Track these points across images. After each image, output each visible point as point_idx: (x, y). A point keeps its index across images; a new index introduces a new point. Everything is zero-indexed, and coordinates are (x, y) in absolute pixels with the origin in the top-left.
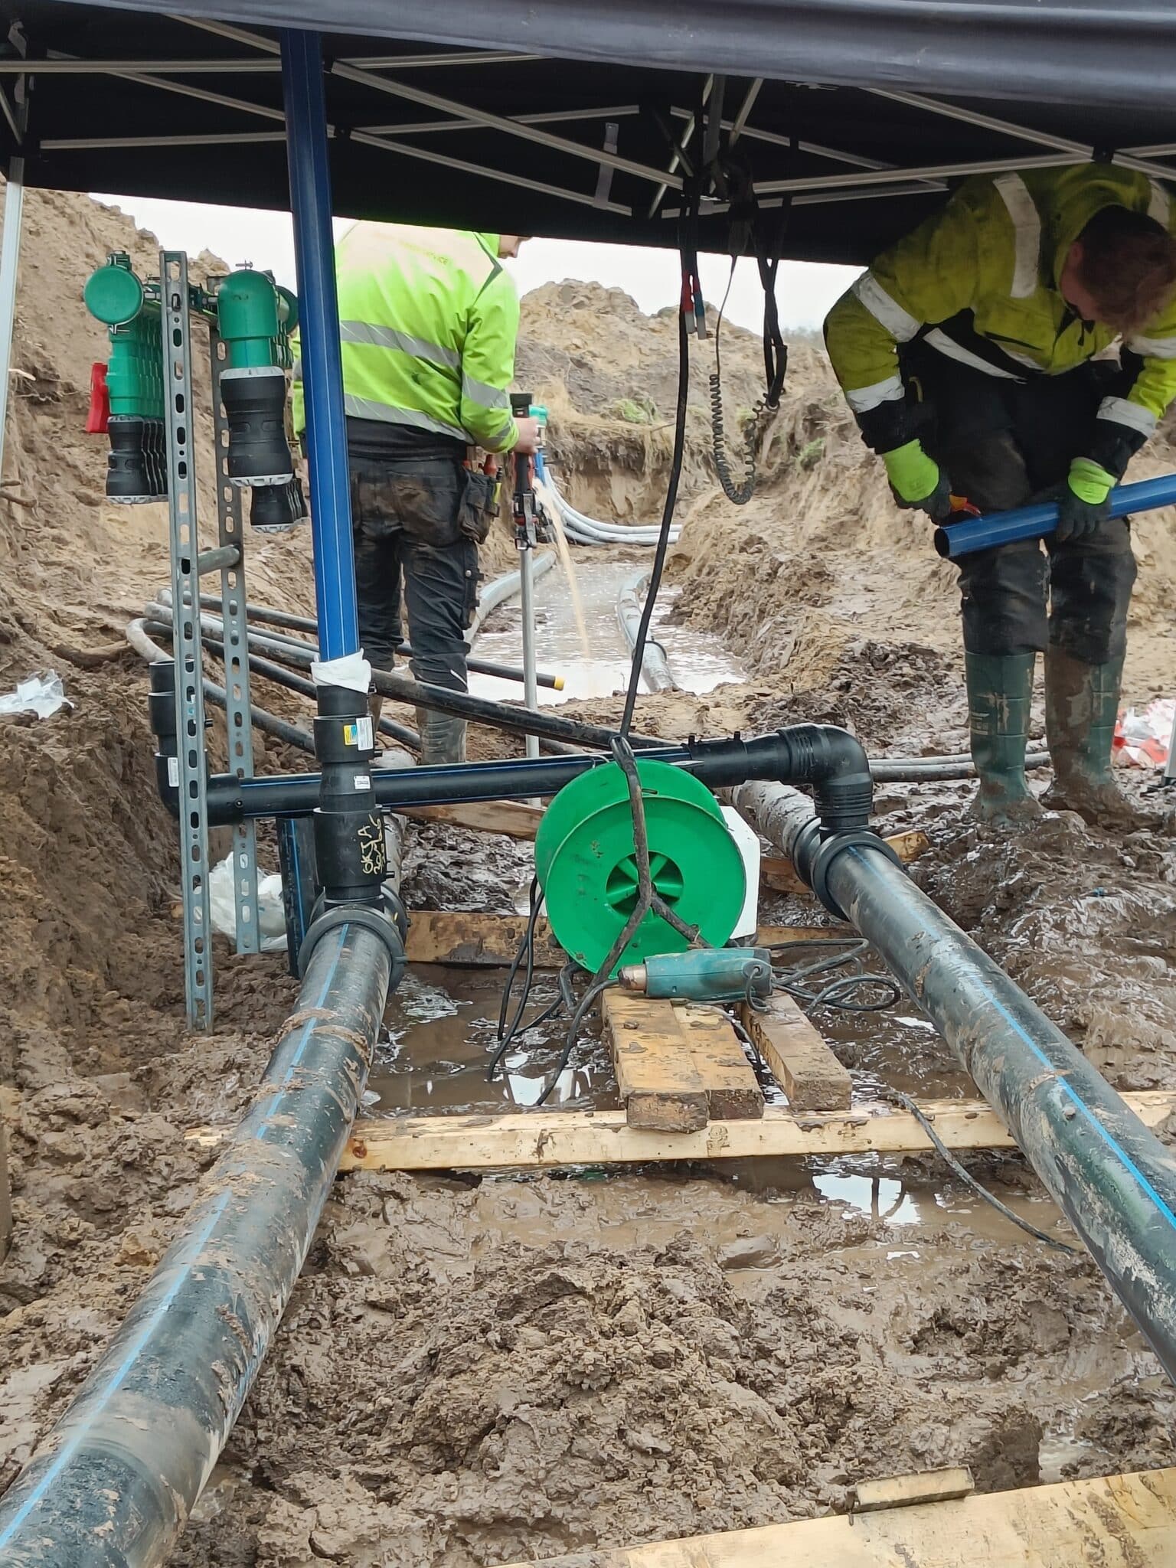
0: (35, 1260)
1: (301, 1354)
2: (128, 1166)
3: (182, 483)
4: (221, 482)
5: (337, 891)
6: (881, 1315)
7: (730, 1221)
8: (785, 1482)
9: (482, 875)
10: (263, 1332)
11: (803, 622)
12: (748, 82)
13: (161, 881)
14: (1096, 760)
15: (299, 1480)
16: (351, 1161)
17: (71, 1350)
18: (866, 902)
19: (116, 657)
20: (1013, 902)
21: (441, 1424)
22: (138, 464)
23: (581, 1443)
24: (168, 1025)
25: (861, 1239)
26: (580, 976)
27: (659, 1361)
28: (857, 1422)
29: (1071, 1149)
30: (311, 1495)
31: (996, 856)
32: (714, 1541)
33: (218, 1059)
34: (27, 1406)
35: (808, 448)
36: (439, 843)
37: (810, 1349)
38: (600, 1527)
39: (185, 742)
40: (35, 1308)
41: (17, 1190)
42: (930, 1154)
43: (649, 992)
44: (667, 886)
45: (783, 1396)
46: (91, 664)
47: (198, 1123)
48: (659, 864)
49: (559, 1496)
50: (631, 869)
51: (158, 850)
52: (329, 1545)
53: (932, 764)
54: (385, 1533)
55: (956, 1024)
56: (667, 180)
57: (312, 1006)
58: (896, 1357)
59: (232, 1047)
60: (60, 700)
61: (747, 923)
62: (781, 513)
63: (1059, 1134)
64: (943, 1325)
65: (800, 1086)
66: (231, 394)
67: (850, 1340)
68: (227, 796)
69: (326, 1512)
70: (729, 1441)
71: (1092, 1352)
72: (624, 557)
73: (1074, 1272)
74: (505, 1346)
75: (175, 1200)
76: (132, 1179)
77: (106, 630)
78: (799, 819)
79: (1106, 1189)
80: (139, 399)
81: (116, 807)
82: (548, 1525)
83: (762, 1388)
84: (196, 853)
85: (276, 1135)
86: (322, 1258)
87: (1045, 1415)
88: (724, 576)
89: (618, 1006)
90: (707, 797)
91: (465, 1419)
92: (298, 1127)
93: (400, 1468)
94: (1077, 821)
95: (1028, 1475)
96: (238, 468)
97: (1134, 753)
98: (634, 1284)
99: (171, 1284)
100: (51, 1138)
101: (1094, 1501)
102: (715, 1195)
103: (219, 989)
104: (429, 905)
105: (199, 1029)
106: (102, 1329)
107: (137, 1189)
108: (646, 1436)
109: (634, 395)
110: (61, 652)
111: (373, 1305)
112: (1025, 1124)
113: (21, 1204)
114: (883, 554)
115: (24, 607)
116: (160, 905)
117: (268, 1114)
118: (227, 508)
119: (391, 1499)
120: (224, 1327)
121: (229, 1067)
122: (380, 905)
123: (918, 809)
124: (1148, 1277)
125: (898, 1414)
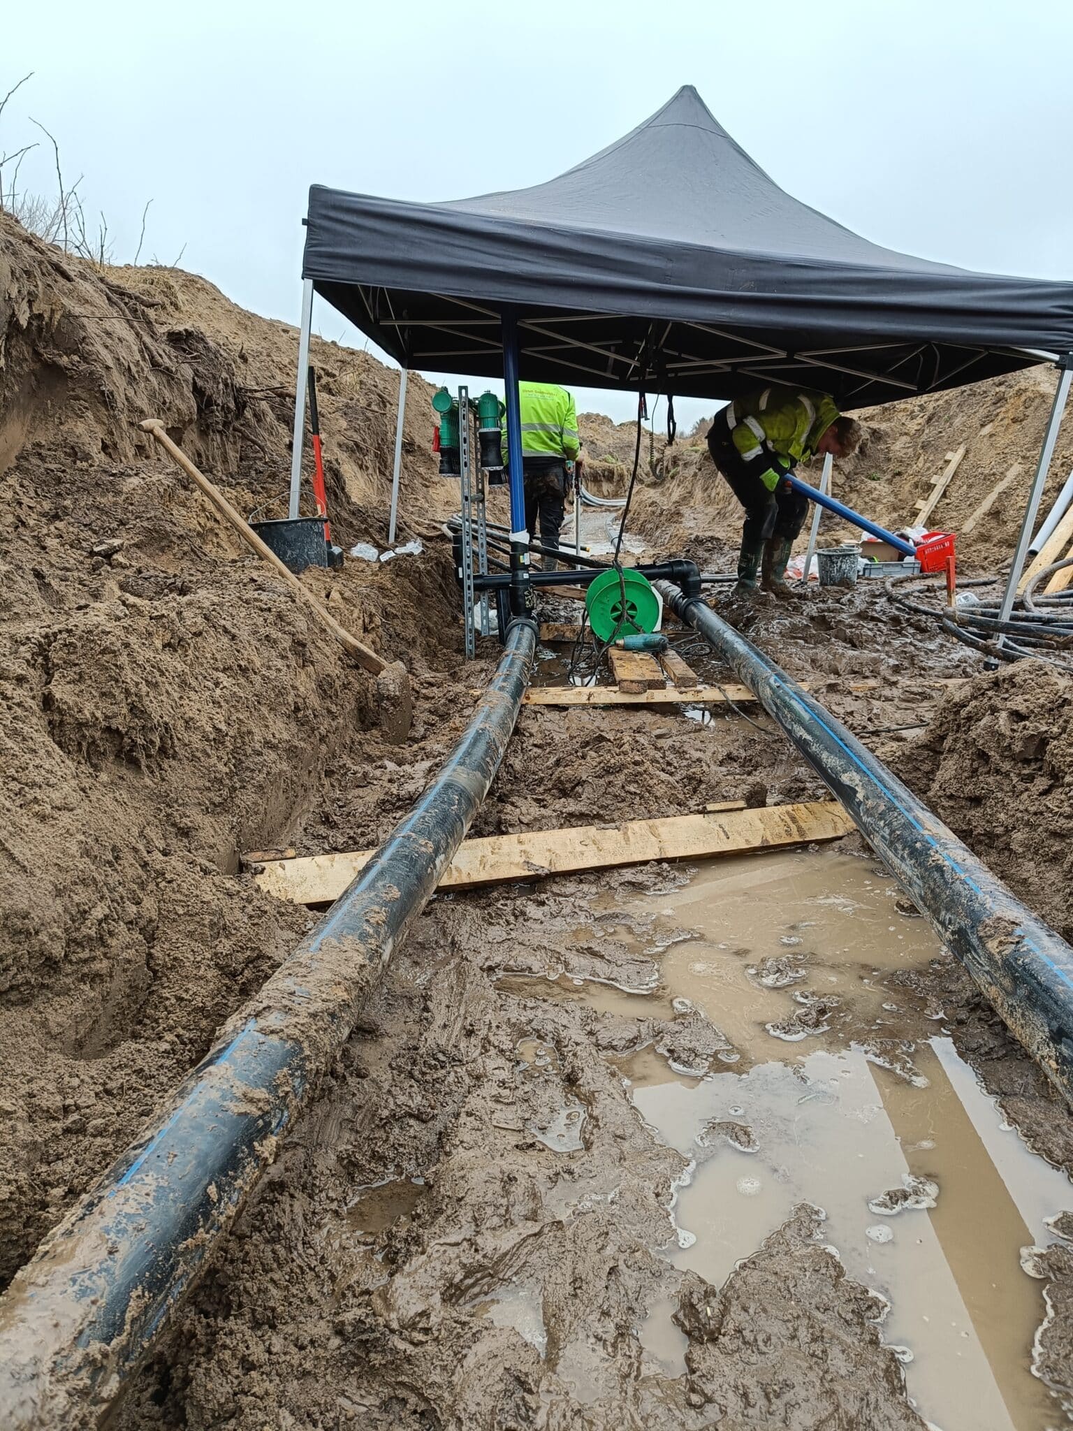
0: (421, 730)
1: (511, 760)
2: (450, 701)
3: (465, 469)
4: (477, 470)
5: (517, 614)
6: (709, 754)
7: (654, 723)
8: (679, 804)
9: (562, 613)
10: (501, 750)
11: (672, 530)
12: (668, 321)
13: (456, 611)
14: (780, 575)
15: (514, 799)
16: (525, 701)
17: (435, 757)
18: (699, 620)
19: (438, 537)
20: (749, 622)
21: (561, 782)
22: (450, 463)
23: (610, 790)
24: (460, 658)
25: (700, 730)
26: (600, 644)
27: (636, 763)
28: (704, 786)
29: (778, 697)
30: (519, 804)
31: (743, 606)
32: (657, 822)
33: (478, 668)
34: (422, 774)
35: (673, 471)
36: (547, 603)
37: (685, 763)
38: (616, 817)
39: (466, 561)
40: (422, 744)
41: (414, 708)
42: (723, 702)
43: (625, 648)
44: (631, 612)
45: (678, 777)
46: (429, 539)
47: (473, 687)
48: (629, 604)
49: (602, 807)
50: (619, 606)
51: (454, 600)
52: (525, 821)
53: (719, 577)
54: (544, 817)
55: (734, 659)
56: (634, 363)
57: (511, 648)
58: (714, 768)
59: (482, 664)
60: (421, 549)
61: (658, 627)
62: (663, 494)
63: (774, 692)
64: (730, 758)
65: (679, 679)
66: (484, 439)
67: (699, 760)
68: (479, 581)
69: (524, 810)
70: (660, 790)
71: (783, 767)
72: (606, 510)
73: (775, 741)
74: (583, 757)
75: (467, 712)
76: (451, 705)
77: (434, 528)
78: (674, 593)
79: (791, 709)
80: (451, 439)
81: (440, 586)
82: (598, 817)
83: (671, 774)
84: (469, 599)
85: (502, 689)
86: (517, 731)
87: (768, 787)
88: (643, 515)
89: (614, 653)
90: (645, 581)
91: (569, 781)
92: (510, 686)
93: (547, 797)
94: (772, 595)
95: (763, 804)
96: (485, 464)
97: (790, 574)
98: (626, 739)
99: (471, 733)
100: (424, 691)
101: (788, 813)
102: (649, 715)
103: (477, 647)
104: (546, 621)
105: (470, 659)
106: (445, 751)
107: (453, 709)
108: (632, 788)
109: (611, 454)
110: (419, 535)
111: (535, 745)
112: (761, 689)
113: (415, 712)
114: (700, 507)
115: (406, 519)
116: (455, 619)
117: (498, 681)
118: (480, 481)
119: (544, 806)
120: (489, 748)
121: (482, 670)
122: (533, 618)
123: (714, 591)
124: (809, 738)
125: (718, 783)
